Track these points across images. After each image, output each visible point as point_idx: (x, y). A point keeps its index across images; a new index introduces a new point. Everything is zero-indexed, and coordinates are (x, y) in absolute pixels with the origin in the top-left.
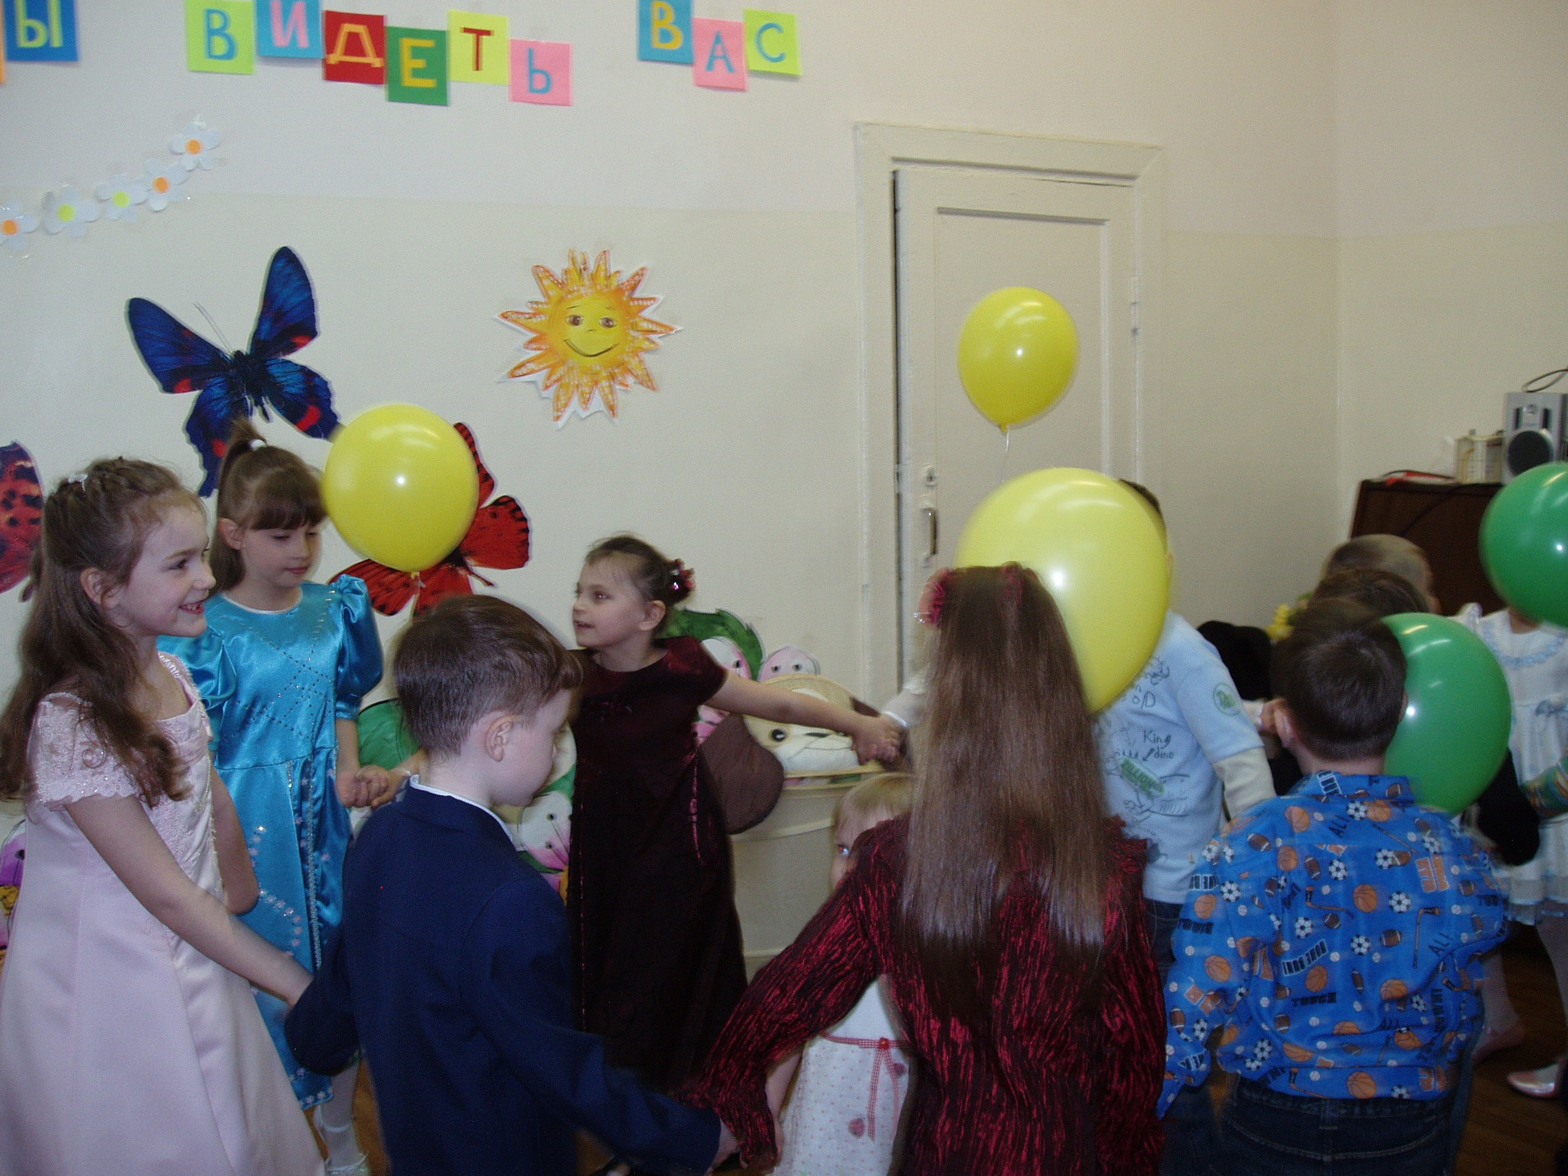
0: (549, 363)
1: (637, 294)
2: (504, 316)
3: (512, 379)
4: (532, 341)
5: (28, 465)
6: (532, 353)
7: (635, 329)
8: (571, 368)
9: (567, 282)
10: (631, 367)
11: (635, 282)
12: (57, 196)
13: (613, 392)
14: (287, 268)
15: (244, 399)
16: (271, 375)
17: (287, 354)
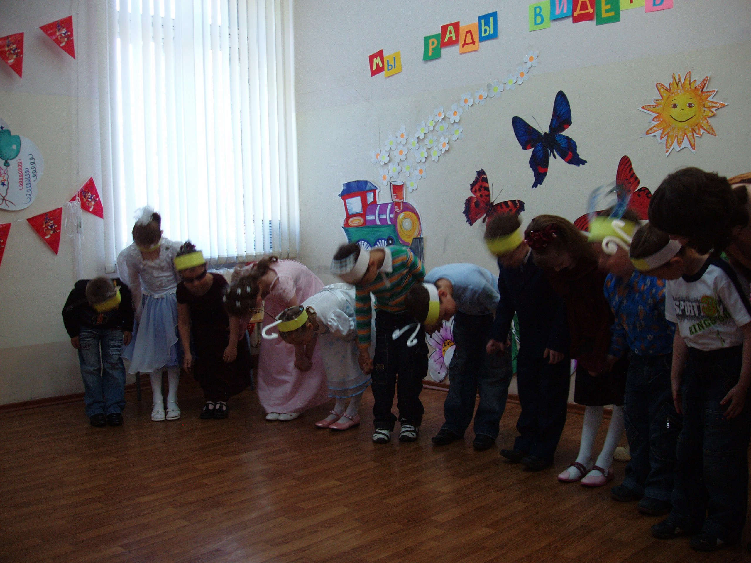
0: (662, 127)
1: (704, 90)
2: (643, 108)
3: (647, 135)
4: (656, 117)
5: (485, 177)
6: (655, 123)
7: (704, 107)
8: (673, 128)
9: (671, 89)
10: (702, 125)
11: (703, 84)
12: (492, 84)
13: (694, 138)
14: (561, 99)
15: (548, 150)
16: (556, 141)
17: (561, 132)
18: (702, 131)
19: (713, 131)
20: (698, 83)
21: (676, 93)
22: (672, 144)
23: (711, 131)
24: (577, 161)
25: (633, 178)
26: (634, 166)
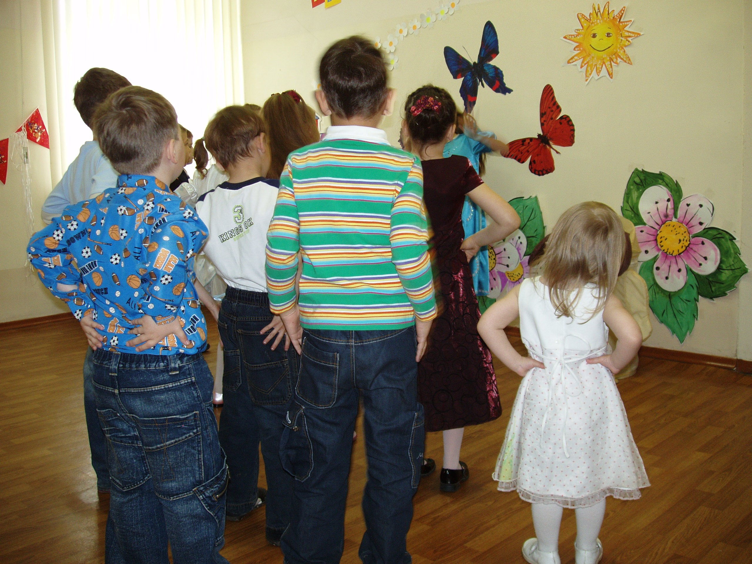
0: (583, 56)
1: (622, 20)
2: (565, 38)
3: (569, 64)
4: (576, 47)
6: (576, 52)
7: (621, 36)
8: (593, 57)
9: (591, 19)
10: (620, 54)
11: (621, 14)
12: (425, 15)
13: (611, 67)
14: (489, 29)
15: (476, 80)
16: (484, 70)
17: (489, 61)
18: (619, 60)
19: (629, 60)
20: (616, 13)
21: (595, 23)
22: (592, 72)
23: (628, 61)
24: (503, 89)
25: (555, 107)
26: (556, 95)
